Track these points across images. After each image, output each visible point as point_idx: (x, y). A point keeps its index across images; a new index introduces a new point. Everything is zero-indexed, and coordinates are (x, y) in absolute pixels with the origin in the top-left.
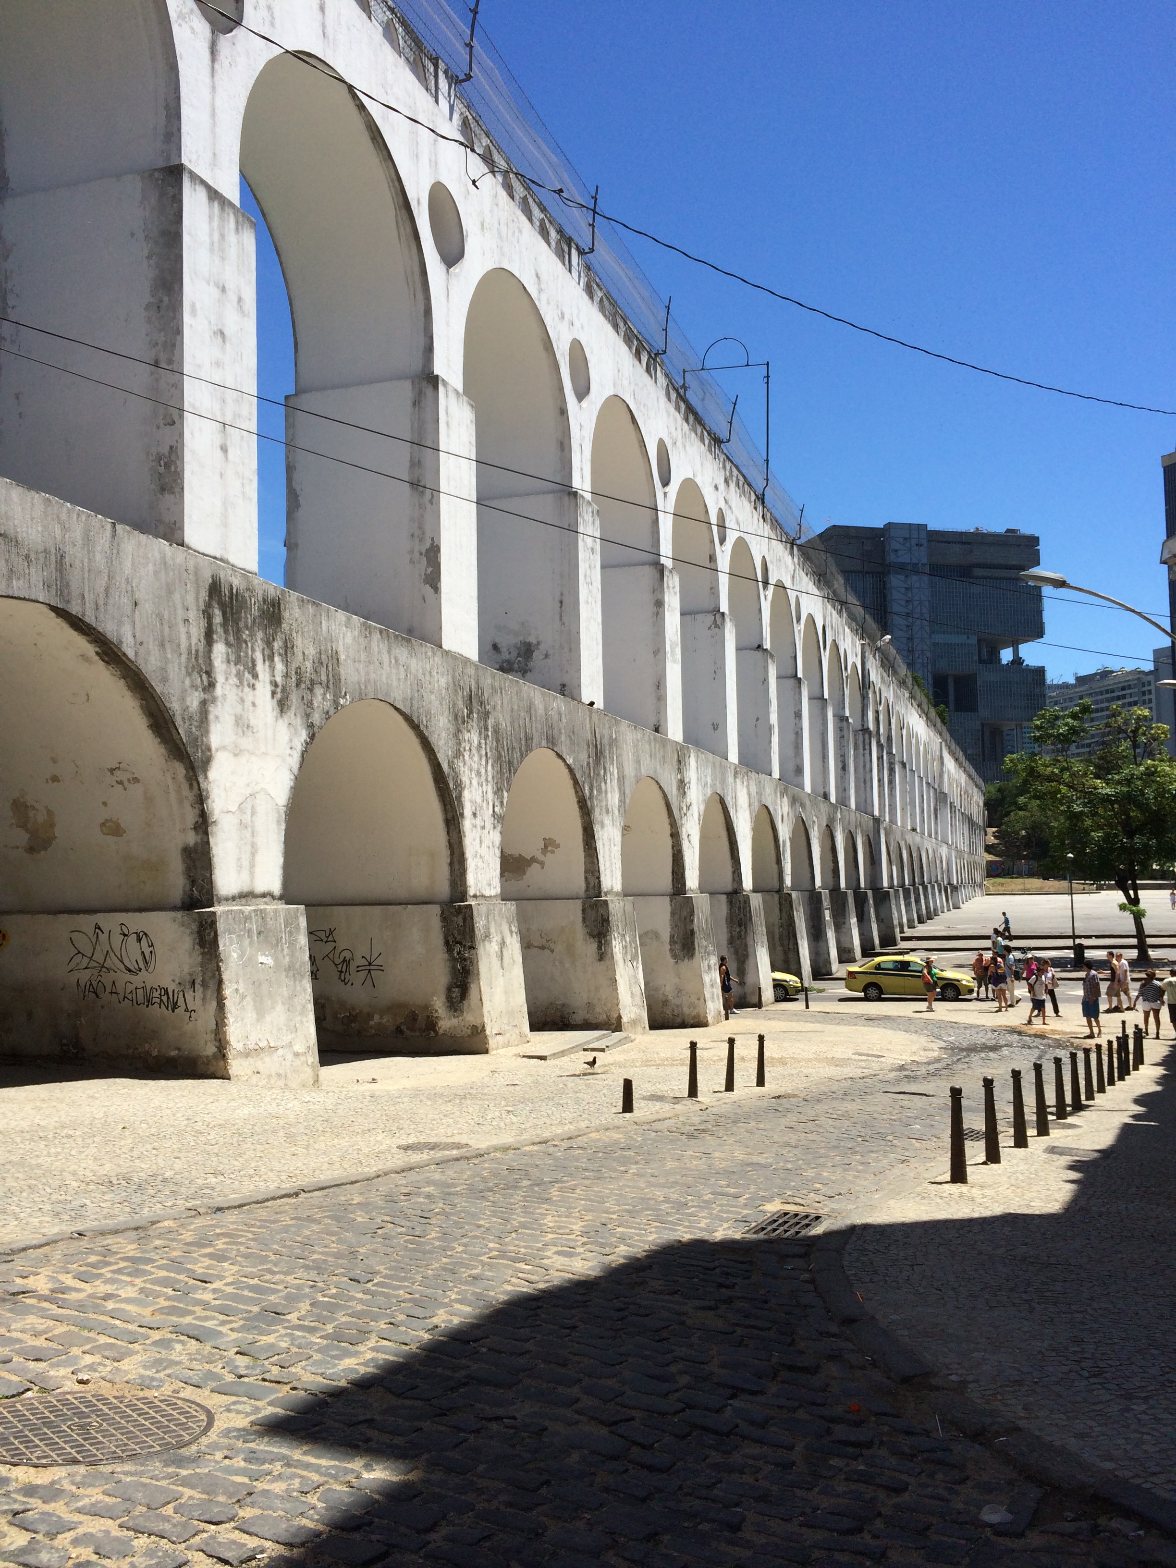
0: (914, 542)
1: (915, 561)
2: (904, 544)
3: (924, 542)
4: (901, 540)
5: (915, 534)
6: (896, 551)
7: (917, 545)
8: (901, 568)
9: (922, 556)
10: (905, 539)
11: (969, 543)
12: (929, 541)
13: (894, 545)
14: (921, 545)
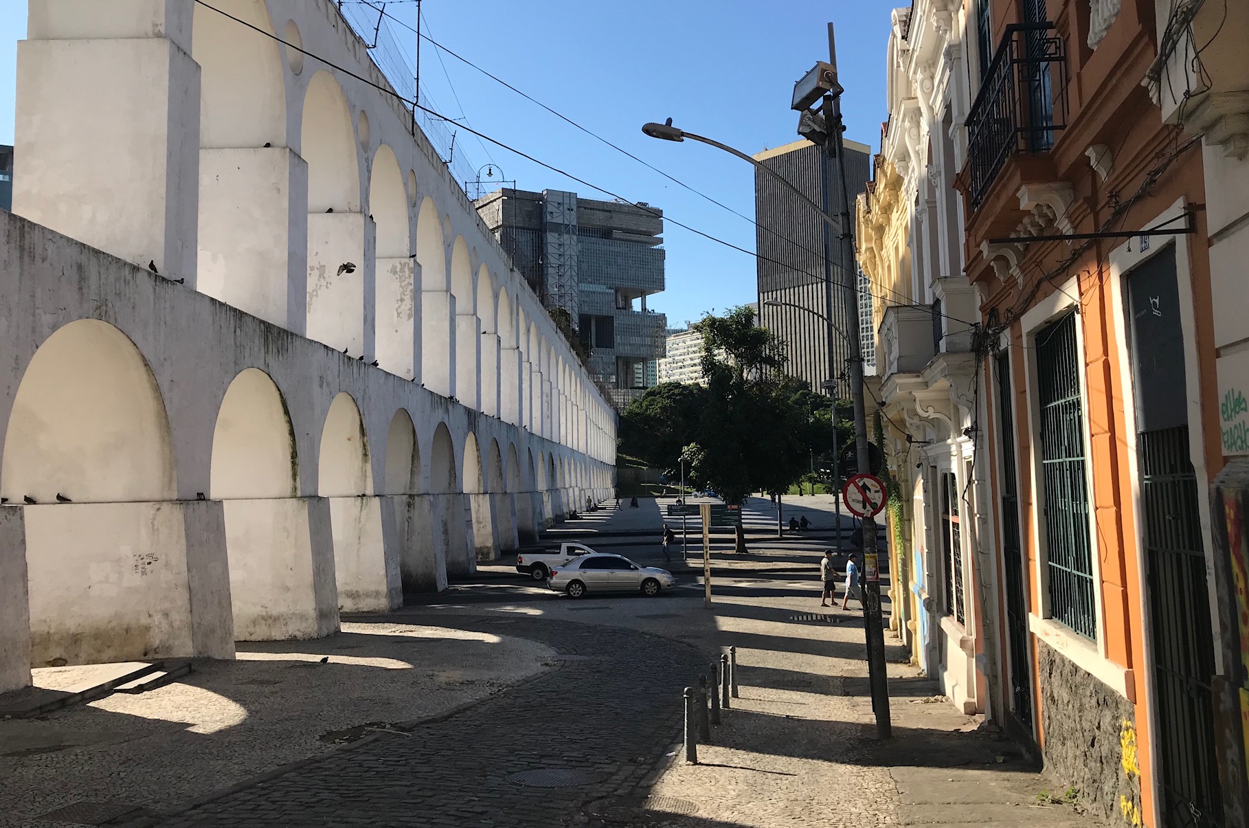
0: (566, 207)
1: (566, 222)
2: (558, 208)
3: (575, 208)
4: (556, 205)
5: (567, 201)
6: (552, 213)
7: (569, 209)
8: (557, 228)
9: (572, 219)
10: (559, 204)
11: (610, 211)
12: (578, 207)
13: (550, 208)
14: (572, 210)
